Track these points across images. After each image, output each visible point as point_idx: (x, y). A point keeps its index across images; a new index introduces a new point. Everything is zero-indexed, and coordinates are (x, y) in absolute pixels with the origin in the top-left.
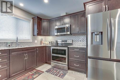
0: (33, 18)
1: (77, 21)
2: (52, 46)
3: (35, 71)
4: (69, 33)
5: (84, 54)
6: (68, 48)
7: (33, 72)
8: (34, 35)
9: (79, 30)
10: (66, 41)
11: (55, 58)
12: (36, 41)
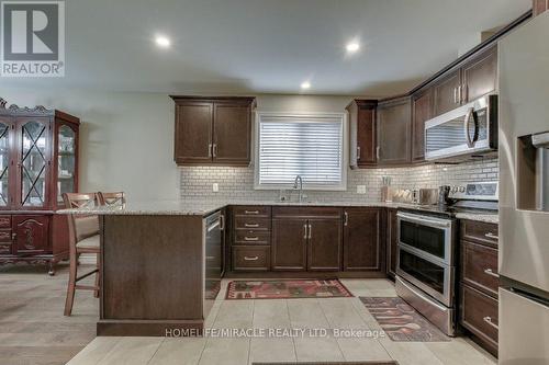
2: (400, 209)
3: (333, 283)
7: (326, 284)
8: (352, 167)
12: (361, 189)
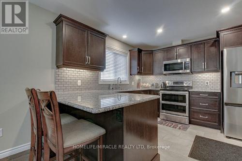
0: (130, 50)
1: (202, 53)
2: (161, 90)
4: (188, 71)
5: (216, 101)
6: (189, 92)
8: (131, 74)
9: (207, 67)
10: (182, 83)
11: (166, 107)
12: (133, 83)
